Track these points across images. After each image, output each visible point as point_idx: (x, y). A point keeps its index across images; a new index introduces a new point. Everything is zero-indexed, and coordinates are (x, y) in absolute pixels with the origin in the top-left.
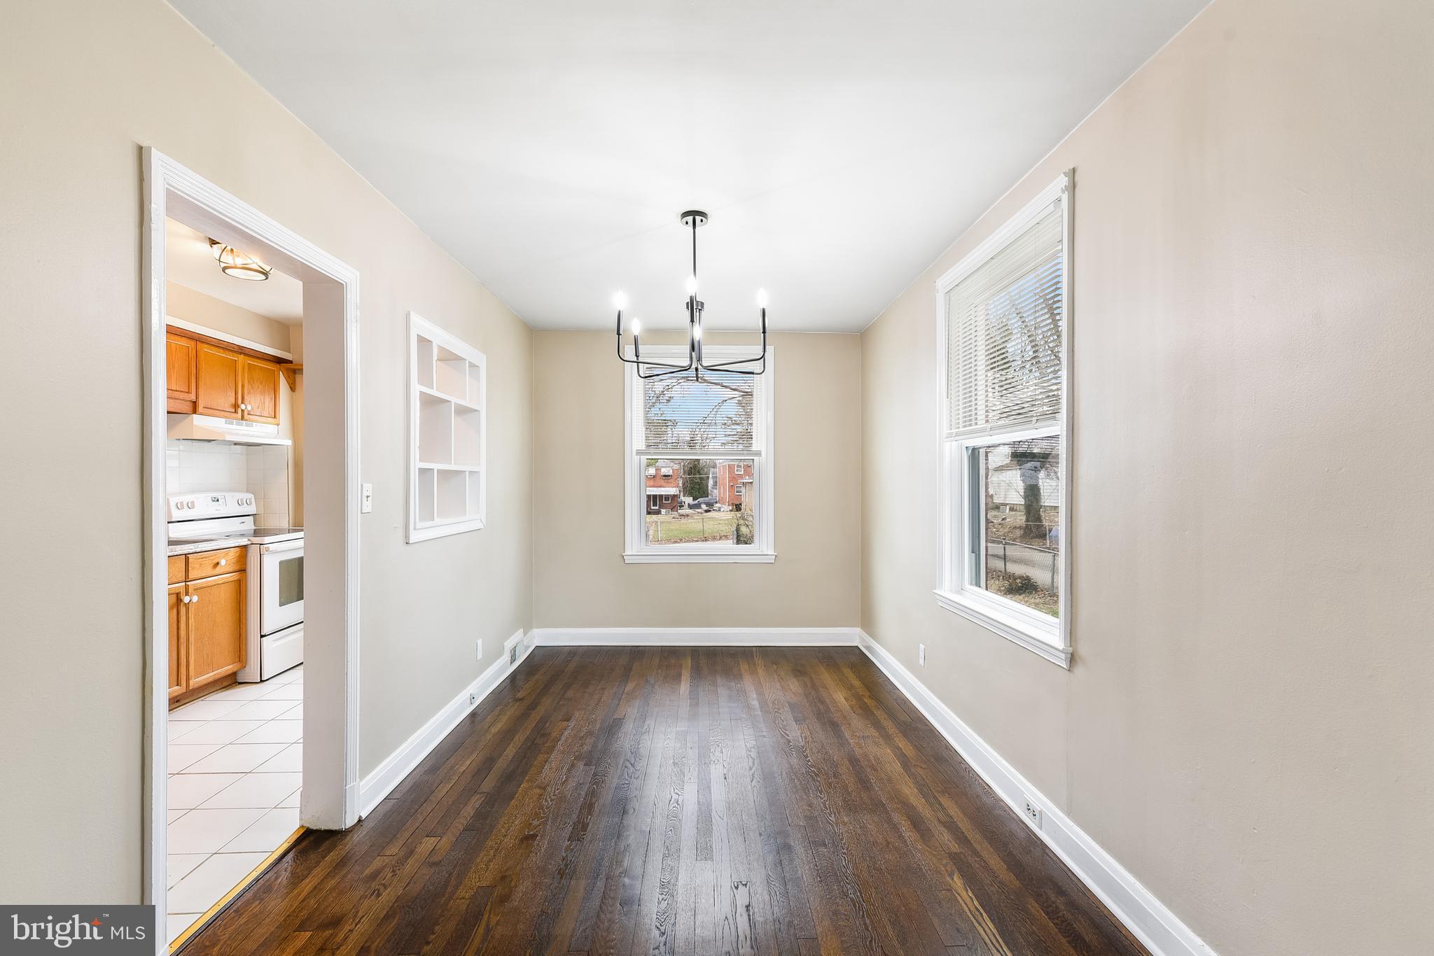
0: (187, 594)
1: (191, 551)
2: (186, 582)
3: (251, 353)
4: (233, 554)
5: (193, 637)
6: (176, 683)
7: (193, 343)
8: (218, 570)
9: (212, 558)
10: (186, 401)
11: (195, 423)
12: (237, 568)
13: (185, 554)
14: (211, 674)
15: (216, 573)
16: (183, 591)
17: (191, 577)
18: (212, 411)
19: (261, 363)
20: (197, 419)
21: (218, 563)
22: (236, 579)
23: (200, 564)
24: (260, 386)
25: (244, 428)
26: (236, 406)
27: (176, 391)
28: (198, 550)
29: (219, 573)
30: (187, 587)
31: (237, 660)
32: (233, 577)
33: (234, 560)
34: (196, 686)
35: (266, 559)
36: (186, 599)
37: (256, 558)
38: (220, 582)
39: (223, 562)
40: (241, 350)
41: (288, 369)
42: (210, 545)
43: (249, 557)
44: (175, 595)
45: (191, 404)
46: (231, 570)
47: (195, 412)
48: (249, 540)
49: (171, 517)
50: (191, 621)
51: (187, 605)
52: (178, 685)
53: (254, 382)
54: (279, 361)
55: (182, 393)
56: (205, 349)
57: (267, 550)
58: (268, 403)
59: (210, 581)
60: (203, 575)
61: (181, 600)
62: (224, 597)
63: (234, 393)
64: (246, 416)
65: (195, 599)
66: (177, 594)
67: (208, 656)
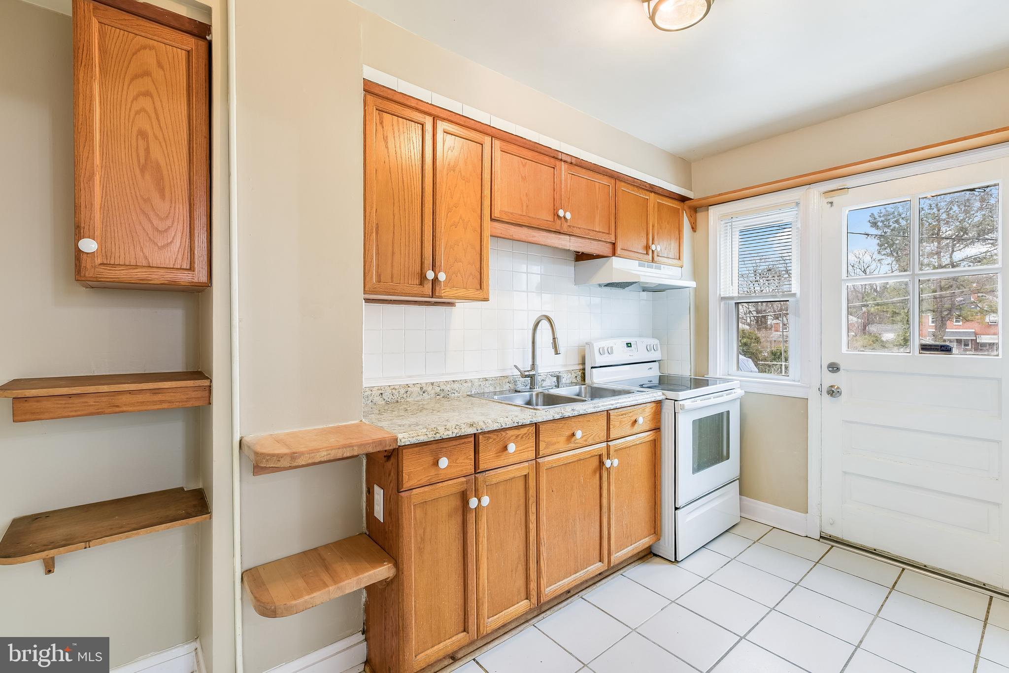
0: (608, 457)
1: (612, 407)
2: (607, 441)
3: (660, 191)
4: (649, 410)
5: (614, 506)
6: (598, 558)
7: (613, 181)
8: (637, 428)
9: (630, 415)
10: (606, 242)
11: (613, 267)
12: (653, 427)
13: (607, 411)
14: (630, 548)
15: (634, 432)
16: (605, 453)
17: (612, 436)
18: (629, 254)
19: (668, 202)
20: (616, 263)
21: (636, 421)
22: (651, 439)
23: (621, 422)
24: (667, 226)
25: (653, 270)
26: (647, 248)
27: (599, 232)
28: (618, 406)
29: (637, 432)
30: (608, 447)
31: (653, 531)
32: (648, 436)
33: (650, 418)
34: (617, 562)
35: (680, 418)
36: (608, 463)
37: (670, 415)
38: (638, 442)
39: (641, 420)
40: (652, 189)
41: (690, 208)
42: (629, 399)
43: (663, 414)
44: (598, 457)
45: (610, 246)
46: (648, 428)
47: (614, 254)
48: (663, 394)
49: (595, 361)
50: (612, 488)
51: (608, 470)
52: (600, 561)
53: (662, 223)
54: (683, 199)
55: (604, 235)
56: (623, 187)
57: (682, 408)
58: (674, 245)
59: (630, 441)
60: (623, 434)
61: (603, 463)
62: (641, 458)
63: (645, 235)
64: (656, 258)
65: (616, 462)
66: (600, 455)
67: (627, 527)
